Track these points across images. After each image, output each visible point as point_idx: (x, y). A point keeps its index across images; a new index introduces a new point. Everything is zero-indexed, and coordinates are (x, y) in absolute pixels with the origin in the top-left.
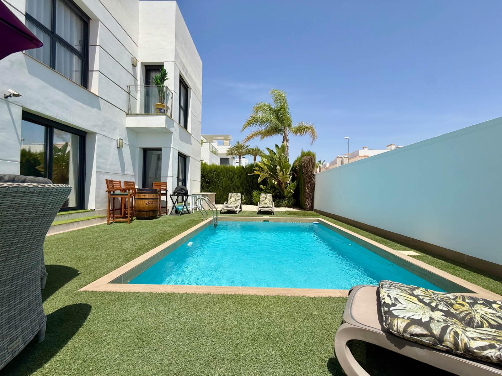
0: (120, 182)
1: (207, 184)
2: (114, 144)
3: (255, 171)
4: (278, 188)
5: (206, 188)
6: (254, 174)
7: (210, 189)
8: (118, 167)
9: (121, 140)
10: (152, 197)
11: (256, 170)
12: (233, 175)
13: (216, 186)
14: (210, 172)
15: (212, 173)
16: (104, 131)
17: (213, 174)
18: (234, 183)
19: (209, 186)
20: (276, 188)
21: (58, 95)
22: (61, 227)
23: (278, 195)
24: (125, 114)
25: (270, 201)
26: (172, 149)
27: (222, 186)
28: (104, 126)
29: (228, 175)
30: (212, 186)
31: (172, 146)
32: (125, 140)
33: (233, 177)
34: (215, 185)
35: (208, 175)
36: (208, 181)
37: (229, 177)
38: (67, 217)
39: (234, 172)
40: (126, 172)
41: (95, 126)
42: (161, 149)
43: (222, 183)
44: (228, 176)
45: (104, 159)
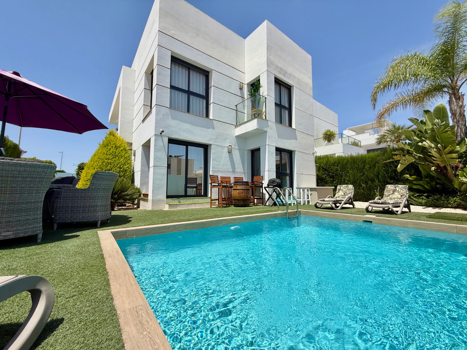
0: (230, 177)
1: (331, 178)
2: (226, 150)
3: (394, 157)
4: (438, 177)
5: (330, 182)
6: (393, 160)
7: (335, 183)
8: (229, 167)
9: (230, 147)
10: (242, 188)
11: (396, 155)
12: (364, 165)
13: (341, 180)
14: (333, 165)
15: (335, 166)
16: (217, 142)
17: (337, 166)
18: (365, 175)
19: (334, 181)
20: (433, 176)
21: (187, 126)
22: (184, 206)
23: (438, 188)
24: (234, 126)
25: (402, 196)
26: (267, 145)
27: (350, 179)
28: (217, 139)
29: (357, 166)
30: (337, 181)
31: (267, 144)
32: (235, 146)
33: (364, 168)
34: (340, 178)
35: (331, 168)
36: (332, 175)
37: (358, 168)
38: (192, 200)
39: (364, 162)
40: (236, 170)
41: (210, 140)
42: (260, 148)
43: (349, 176)
44: (356, 168)
45: (217, 162)
